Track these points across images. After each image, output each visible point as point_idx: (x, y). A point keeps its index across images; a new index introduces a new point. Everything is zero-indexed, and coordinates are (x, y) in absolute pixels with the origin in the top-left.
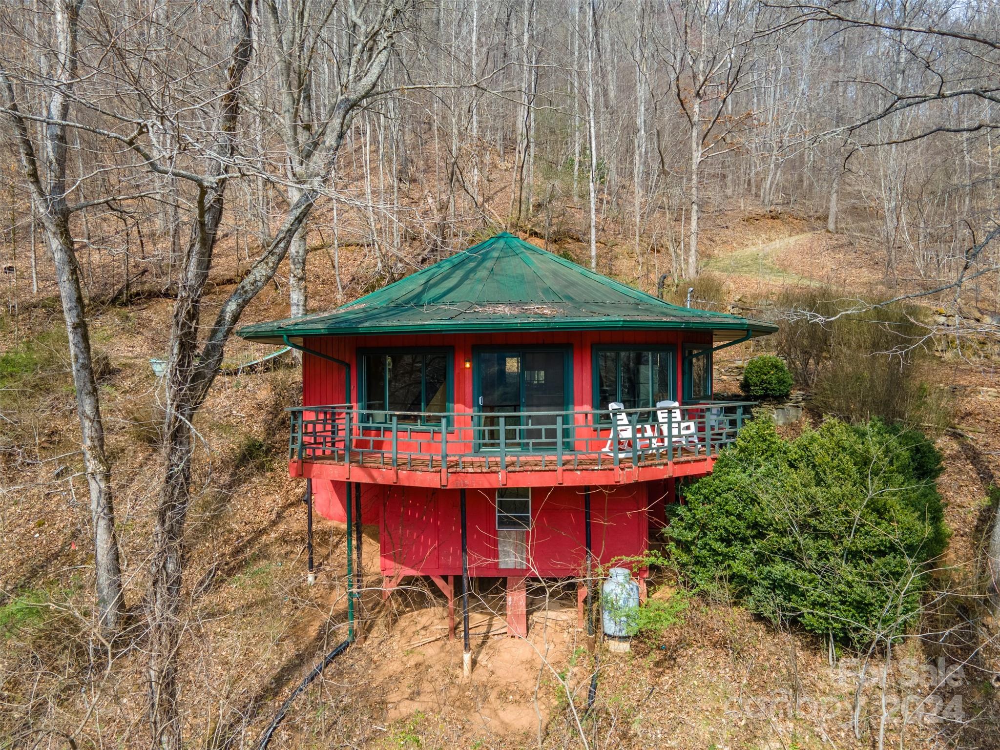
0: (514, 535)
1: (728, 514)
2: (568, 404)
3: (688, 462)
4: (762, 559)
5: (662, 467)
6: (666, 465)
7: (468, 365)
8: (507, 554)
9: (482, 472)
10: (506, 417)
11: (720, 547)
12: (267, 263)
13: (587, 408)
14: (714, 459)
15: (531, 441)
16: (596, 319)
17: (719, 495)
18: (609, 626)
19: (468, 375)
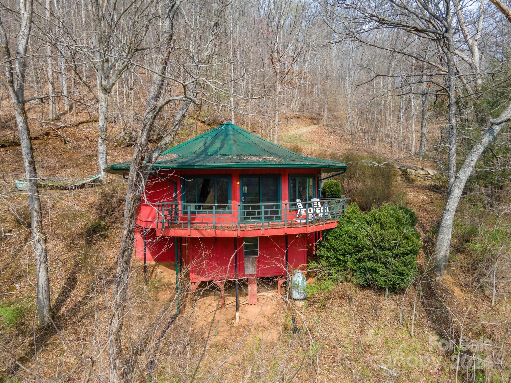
0: (251, 260)
1: (346, 243)
2: (279, 200)
3: (329, 223)
4: (359, 261)
5: (321, 225)
6: (323, 224)
7: (238, 183)
8: (248, 268)
9: (255, 230)
10: (265, 205)
11: (342, 258)
12: (171, 135)
13: (287, 202)
14: (337, 222)
15: (275, 216)
16: (299, 163)
17: (341, 236)
18: (295, 295)
19: (238, 187)
